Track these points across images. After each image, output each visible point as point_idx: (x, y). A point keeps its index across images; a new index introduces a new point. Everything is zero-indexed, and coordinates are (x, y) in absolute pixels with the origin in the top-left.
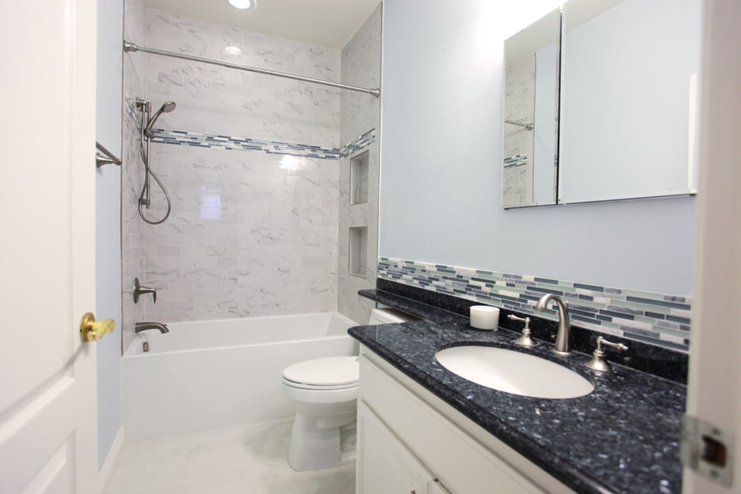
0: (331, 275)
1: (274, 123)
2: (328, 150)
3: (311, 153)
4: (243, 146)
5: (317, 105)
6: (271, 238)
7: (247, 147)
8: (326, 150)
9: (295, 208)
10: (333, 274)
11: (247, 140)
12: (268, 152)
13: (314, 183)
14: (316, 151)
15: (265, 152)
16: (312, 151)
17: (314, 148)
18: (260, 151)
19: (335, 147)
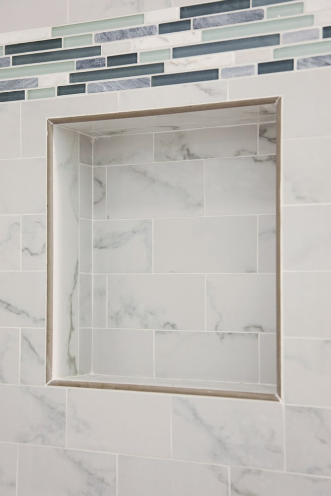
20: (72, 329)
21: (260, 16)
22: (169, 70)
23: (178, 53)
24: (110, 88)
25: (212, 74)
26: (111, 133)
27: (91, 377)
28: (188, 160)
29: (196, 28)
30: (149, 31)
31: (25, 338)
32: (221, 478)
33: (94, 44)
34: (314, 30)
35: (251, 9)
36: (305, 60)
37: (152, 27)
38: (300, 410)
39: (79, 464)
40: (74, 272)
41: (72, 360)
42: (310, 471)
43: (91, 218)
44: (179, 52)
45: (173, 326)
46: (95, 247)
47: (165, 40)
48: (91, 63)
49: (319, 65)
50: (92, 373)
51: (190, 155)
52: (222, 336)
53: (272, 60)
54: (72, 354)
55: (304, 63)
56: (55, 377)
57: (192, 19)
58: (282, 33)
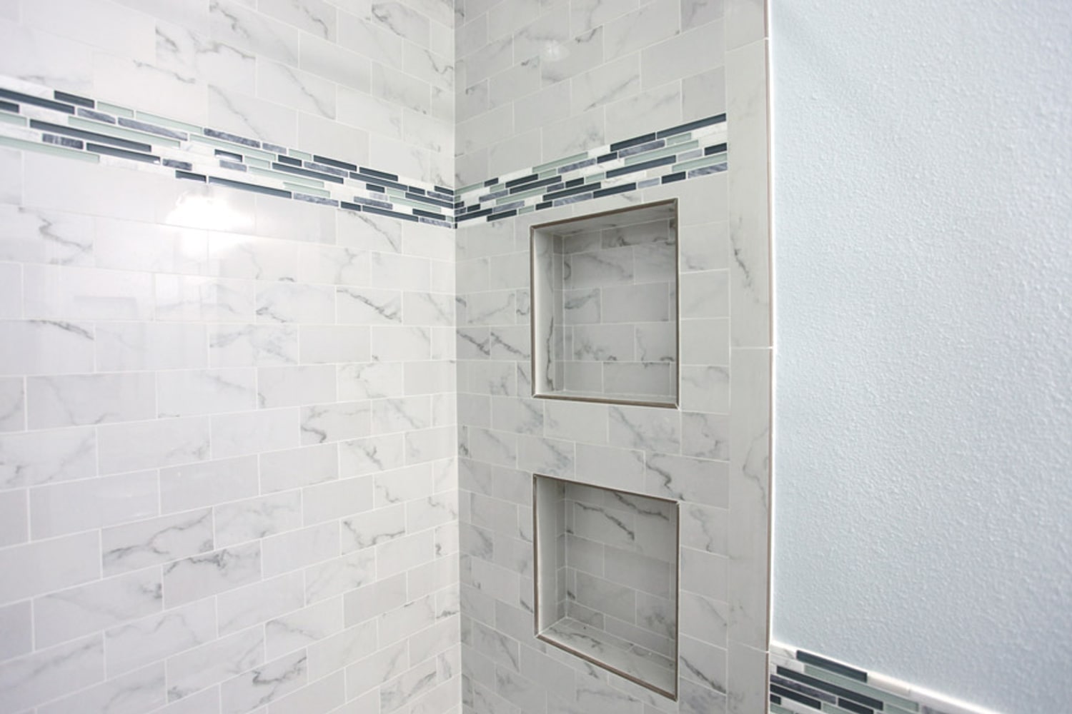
0: (444, 619)
1: (216, 48)
2: (422, 191)
3: (368, 195)
4: (35, 124)
5: (382, 19)
6: (217, 560)
7: (73, 139)
8: (412, 189)
9: (314, 414)
10: (446, 614)
11: (64, 101)
12: (185, 171)
13: (380, 310)
14: (382, 190)
15: (172, 171)
16: (369, 187)
17: (378, 180)
18: (142, 165)
19: (441, 181)
20: (549, 361)
21: (662, 144)
22: (604, 186)
23: (609, 175)
24: (567, 202)
25: (632, 187)
26: (574, 232)
27: (565, 392)
28: (623, 247)
29: (621, 157)
30: (591, 163)
31: (519, 368)
32: (639, 458)
33: (557, 175)
34: (698, 151)
35: (657, 140)
36: (693, 172)
37: (593, 160)
38: (692, 414)
39: (552, 447)
40: (550, 324)
41: (549, 382)
42: (697, 455)
43: (562, 288)
44: (611, 174)
45: (615, 359)
46: (566, 307)
47: (601, 167)
48: (556, 187)
49: (703, 174)
50: (565, 390)
51: (624, 243)
52: (646, 365)
53: (671, 173)
54: (550, 378)
55: (692, 174)
56: (537, 392)
57: (618, 151)
58: (677, 154)
